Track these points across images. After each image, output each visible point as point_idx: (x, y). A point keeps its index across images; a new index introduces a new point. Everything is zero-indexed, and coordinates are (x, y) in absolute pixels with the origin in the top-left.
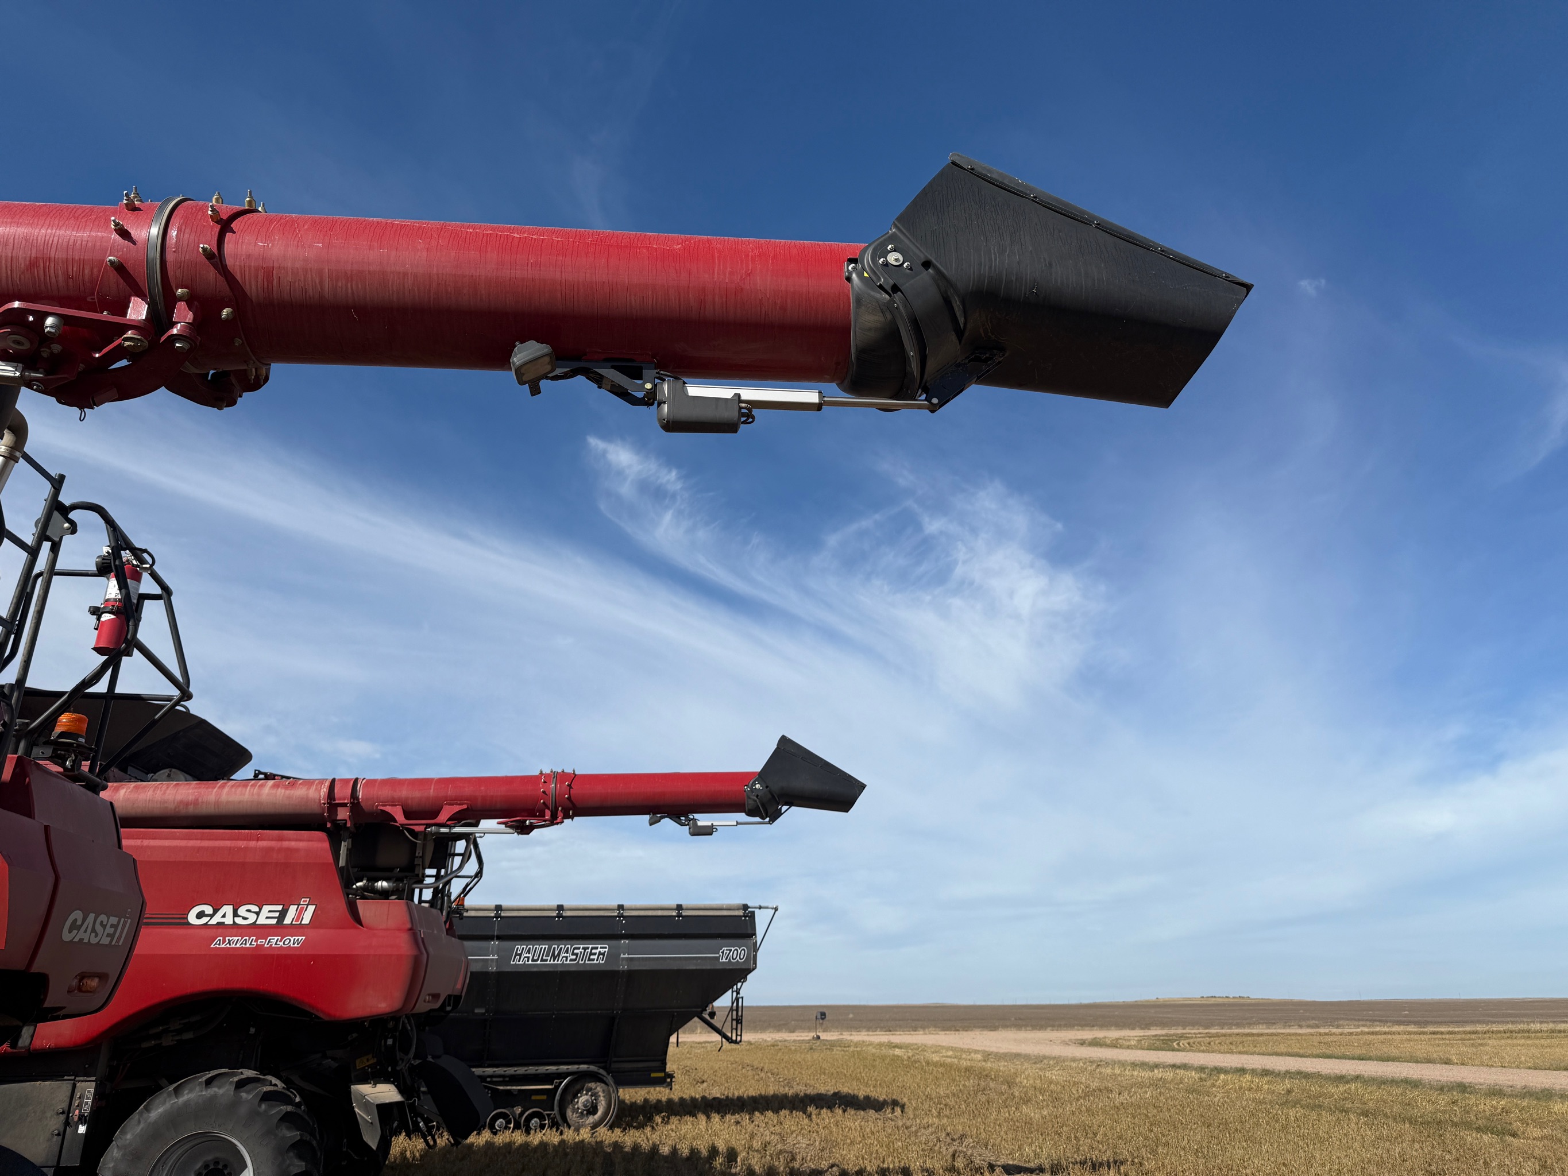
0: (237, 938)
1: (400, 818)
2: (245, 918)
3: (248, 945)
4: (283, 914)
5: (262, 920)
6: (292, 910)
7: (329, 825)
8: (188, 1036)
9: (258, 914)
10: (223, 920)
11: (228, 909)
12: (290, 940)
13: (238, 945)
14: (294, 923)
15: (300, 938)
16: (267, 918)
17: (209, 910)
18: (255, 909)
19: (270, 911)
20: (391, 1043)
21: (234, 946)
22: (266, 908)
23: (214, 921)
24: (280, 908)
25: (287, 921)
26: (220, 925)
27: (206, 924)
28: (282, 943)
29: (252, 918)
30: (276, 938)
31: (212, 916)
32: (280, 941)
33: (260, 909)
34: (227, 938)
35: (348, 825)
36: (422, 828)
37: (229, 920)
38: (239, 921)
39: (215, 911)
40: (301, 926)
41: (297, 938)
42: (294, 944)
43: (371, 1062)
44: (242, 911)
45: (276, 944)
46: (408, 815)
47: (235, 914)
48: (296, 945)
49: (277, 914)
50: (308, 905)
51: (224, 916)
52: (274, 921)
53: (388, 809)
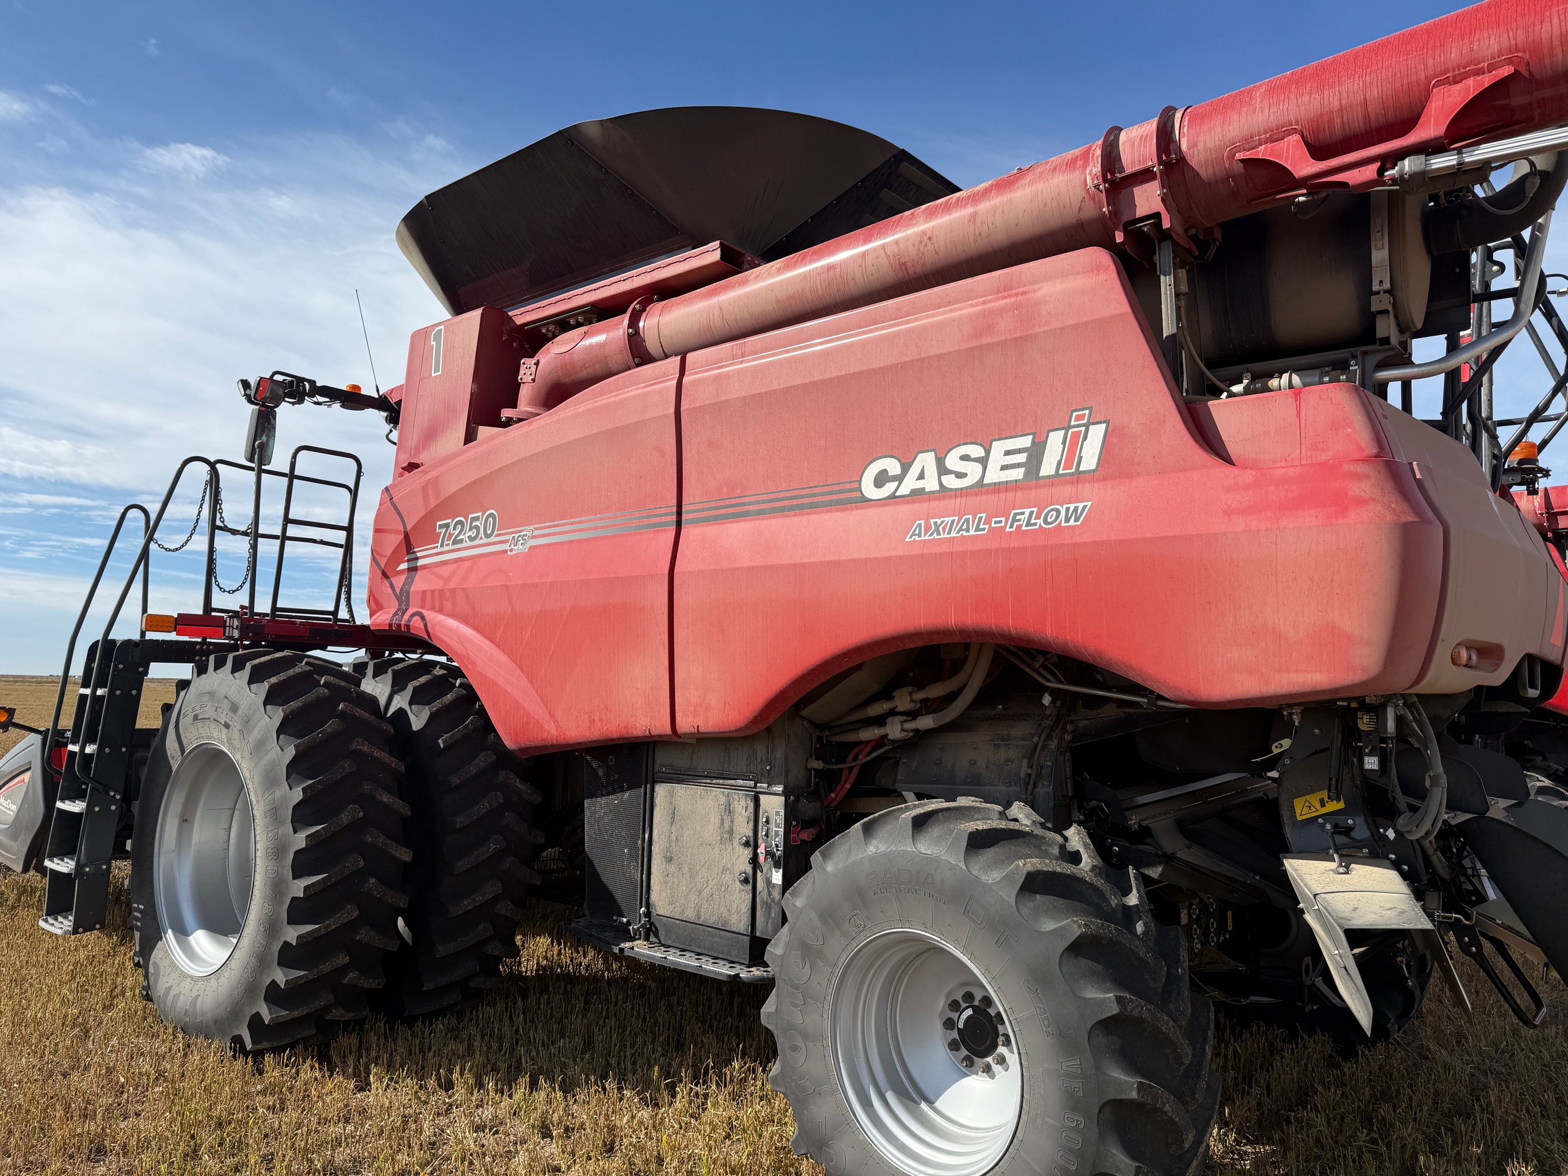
0: (951, 518)
1: (1305, 167)
2: (960, 475)
3: (972, 532)
4: (1036, 453)
5: (994, 475)
6: (1055, 444)
7: (1119, 237)
8: (926, 722)
9: (984, 461)
10: (920, 484)
11: (926, 460)
12: (1058, 512)
13: (953, 534)
14: (1061, 472)
15: (1081, 505)
16: (1004, 468)
17: (893, 466)
18: (976, 451)
19: (1008, 453)
20: (1376, 767)
21: (946, 536)
22: (998, 448)
23: (904, 490)
24: (1026, 441)
25: (1047, 468)
26: (917, 494)
27: (893, 496)
28: (1041, 521)
29: (974, 471)
30: (1027, 511)
31: (900, 479)
32: (1038, 517)
33: (988, 452)
34: (932, 521)
35: (1166, 224)
36: (1369, 172)
37: (931, 484)
38: (951, 482)
39: (906, 468)
40: (1080, 477)
41: (1072, 506)
42: (1067, 520)
43: (1333, 806)
44: (952, 461)
45: (1028, 524)
46: (1318, 151)
47: (942, 470)
48: (1072, 523)
49: (1022, 458)
50: (1087, 426)
51: (921, 476)
52: (1018, 474)
53: (1261, 152)
